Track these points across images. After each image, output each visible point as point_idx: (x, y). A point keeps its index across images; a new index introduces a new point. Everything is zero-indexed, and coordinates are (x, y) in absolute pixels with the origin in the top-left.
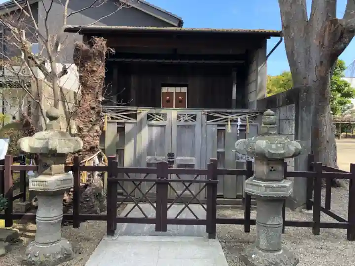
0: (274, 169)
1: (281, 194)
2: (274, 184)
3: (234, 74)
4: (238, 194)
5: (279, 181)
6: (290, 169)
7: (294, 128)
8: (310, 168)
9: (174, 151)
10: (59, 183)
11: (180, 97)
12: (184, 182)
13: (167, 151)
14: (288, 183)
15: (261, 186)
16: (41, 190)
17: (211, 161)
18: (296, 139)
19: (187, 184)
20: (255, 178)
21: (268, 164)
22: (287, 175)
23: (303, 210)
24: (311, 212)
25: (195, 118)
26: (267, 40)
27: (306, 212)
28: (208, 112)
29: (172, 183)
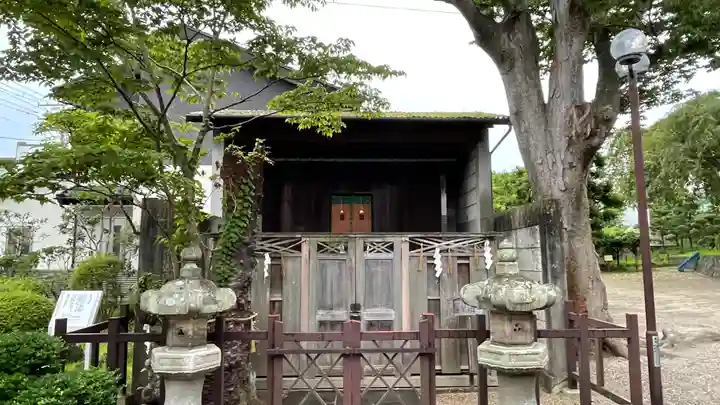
0: (520, 326)
1: (531, 364)
2: (522, 350)
3: (443, 179)
4: (463, 367)
5: (529, 344)
6: (542, 325)
7: (540, 261)
8: (571, 323)
9: (361, 301)
10: (199, 360)
11: (361, 212)
12: (384, 352)
13: (351, 302)
14: (541, 347)
15: (501, 354)
16: (173, 372)
17: (425, 317)
18: (546, 281)
19: (390, 355)
20: (494, 342)
21: (511, 320)
22: (538, 335)
23: (565, 390)
24: (578, 392)
25: (391, 247)
26: (490, 129)
27: (569, 392)
28: (410, 238)
29: (366, 355)
